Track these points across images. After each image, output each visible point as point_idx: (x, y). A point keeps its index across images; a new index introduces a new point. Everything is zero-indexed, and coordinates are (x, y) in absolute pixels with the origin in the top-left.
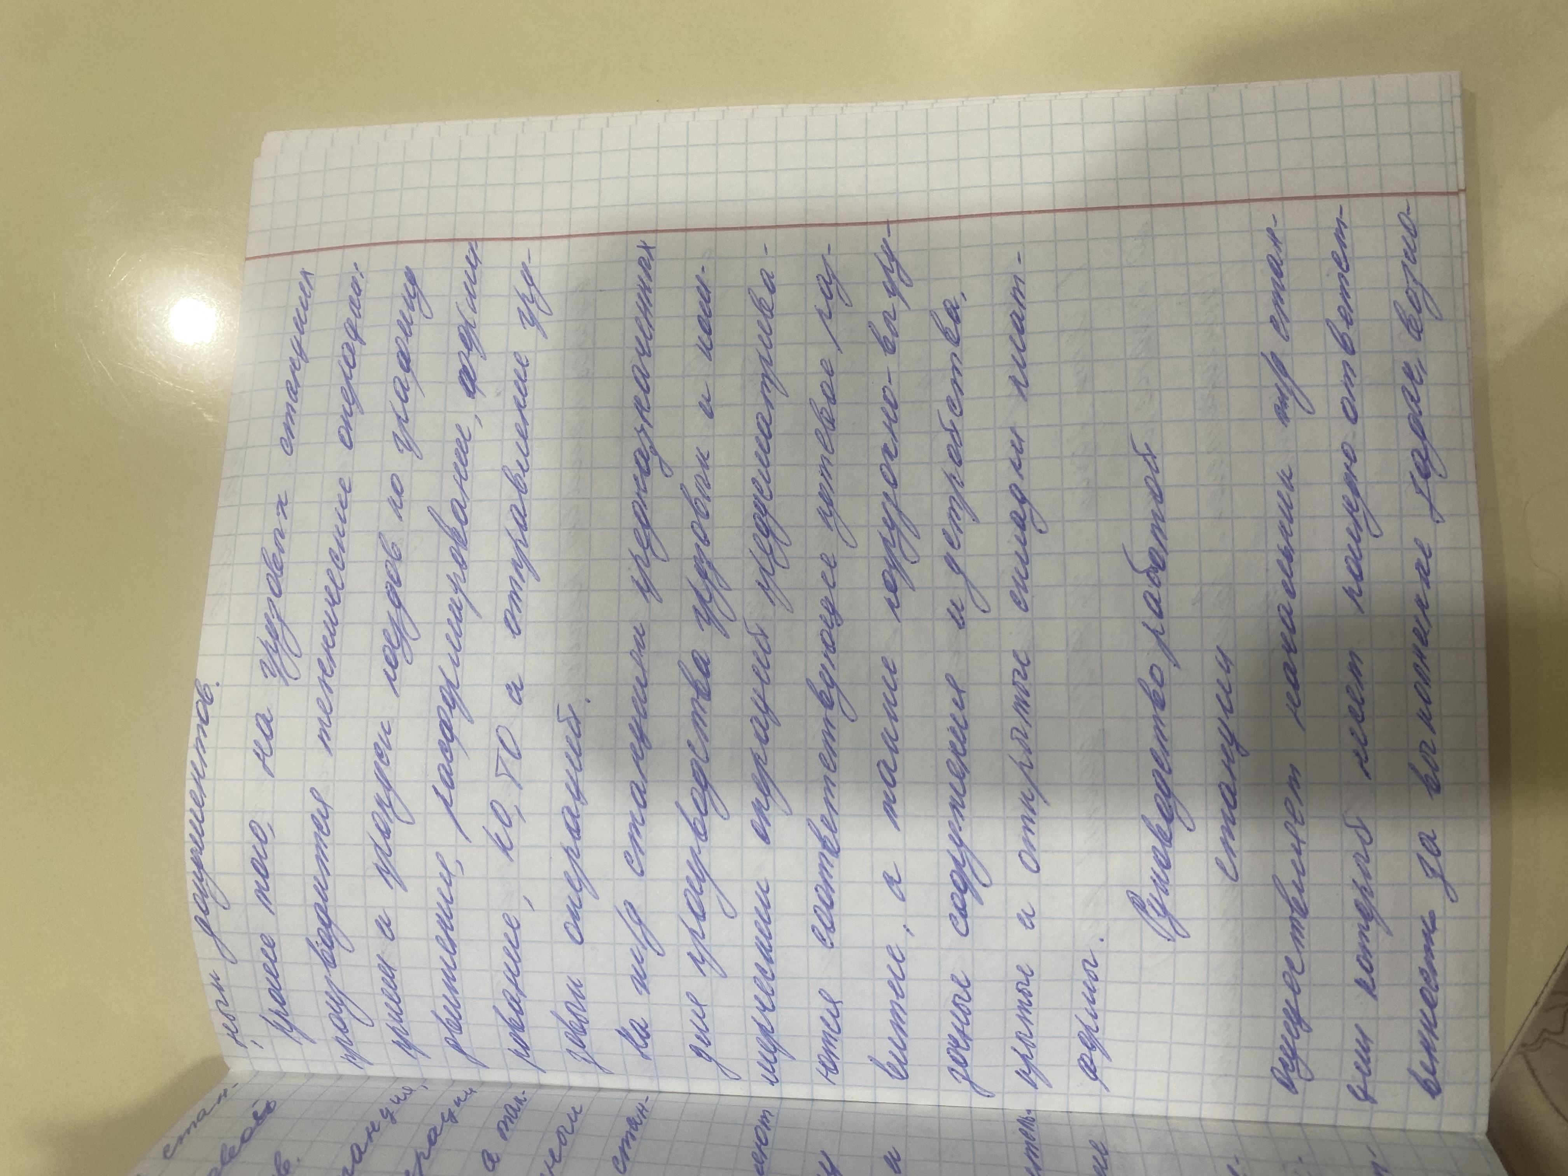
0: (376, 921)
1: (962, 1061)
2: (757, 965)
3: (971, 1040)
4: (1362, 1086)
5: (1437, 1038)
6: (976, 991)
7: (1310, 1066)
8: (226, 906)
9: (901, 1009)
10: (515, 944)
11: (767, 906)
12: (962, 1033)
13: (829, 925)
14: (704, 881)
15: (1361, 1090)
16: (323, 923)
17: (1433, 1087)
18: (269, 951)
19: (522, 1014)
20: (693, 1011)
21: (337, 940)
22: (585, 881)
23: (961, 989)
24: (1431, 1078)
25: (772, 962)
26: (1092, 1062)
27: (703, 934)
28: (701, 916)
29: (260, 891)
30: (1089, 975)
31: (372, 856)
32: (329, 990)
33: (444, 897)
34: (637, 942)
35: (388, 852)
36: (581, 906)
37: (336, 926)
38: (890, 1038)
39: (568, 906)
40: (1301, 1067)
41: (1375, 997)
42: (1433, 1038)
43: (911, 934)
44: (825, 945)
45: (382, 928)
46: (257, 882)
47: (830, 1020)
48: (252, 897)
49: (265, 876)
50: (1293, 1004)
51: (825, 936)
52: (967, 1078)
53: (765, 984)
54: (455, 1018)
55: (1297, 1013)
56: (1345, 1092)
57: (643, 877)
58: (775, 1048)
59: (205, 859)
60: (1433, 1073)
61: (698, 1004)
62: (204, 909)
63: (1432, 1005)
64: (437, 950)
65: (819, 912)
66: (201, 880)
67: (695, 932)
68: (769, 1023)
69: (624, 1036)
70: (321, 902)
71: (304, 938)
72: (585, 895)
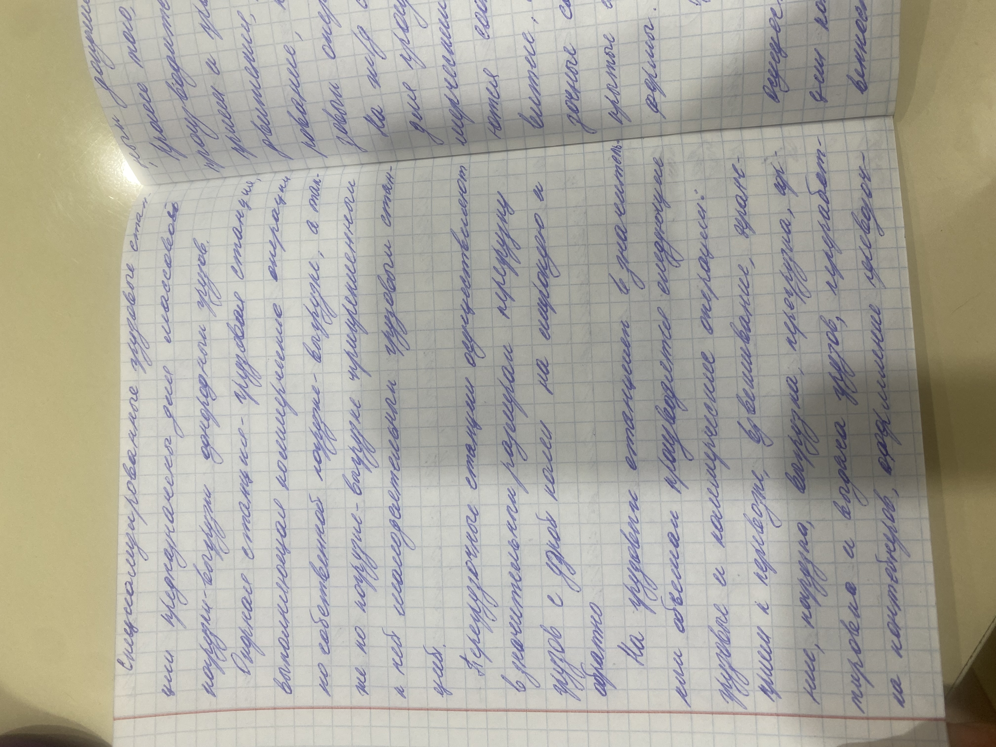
0: (207, 63)
1: (575, 109)
2: (444, 57)
3: (579, 92)
4: (819, 91)
5: (866, 52)
6: (580, 56)
7: (786, 81)
8: (113, 67)
9: (535, 76)
10: (294, 65)
11: (446, 17)
12: (573, 87)
13: (485, 24)
14: (405, 6)
15: (818, 93)
16: (174, 69)
17: (862, 86)
18: (145, 95)
19: (306, 114)
20: (409, 95)
21: (185, 80)
22: (331, 17)
23: (571, 56)
24: (861, 79)
25: (453, 54)
26: (654, 99)
27: (408, 41)
28: (406, 29)
29: (132, 53)
30: (649, 36)
31: (198, 19)
32: (187, 117)
33: (246, 40)
34: (368, 52)
35: (207, 15)
36: (331, 33)
37: (182, 70)
38: (530, 98)
39: (323, 34)
40: (782, 83)
41: (827, 28)
42: (863, 53)
43: (537, 22)
44: (484, 38)
45: (211, 67)
46: (129, 47)
47: (492, 89)
48: (128, 58)
49: (133, 43)
50: (776, 40)
51: (484, 32)
52: (579, 121)
53: (450, 69)
54: (266, 124)
55: (778, 45)
56: (809, 98)
57: (367, 9)
58: (461, 116)
59: (94, 36)
60: (863, 76)
61: (410, 89)
62: (99, 71)
63: (863, 31)
64: (247, 76)
65: (479, 16)
66: (94, 51)
67: (404, 40)
68: (456, 97)
69: (369, 121)
70: (170, 54)
71: (164, 82)
72: (333, 25)
